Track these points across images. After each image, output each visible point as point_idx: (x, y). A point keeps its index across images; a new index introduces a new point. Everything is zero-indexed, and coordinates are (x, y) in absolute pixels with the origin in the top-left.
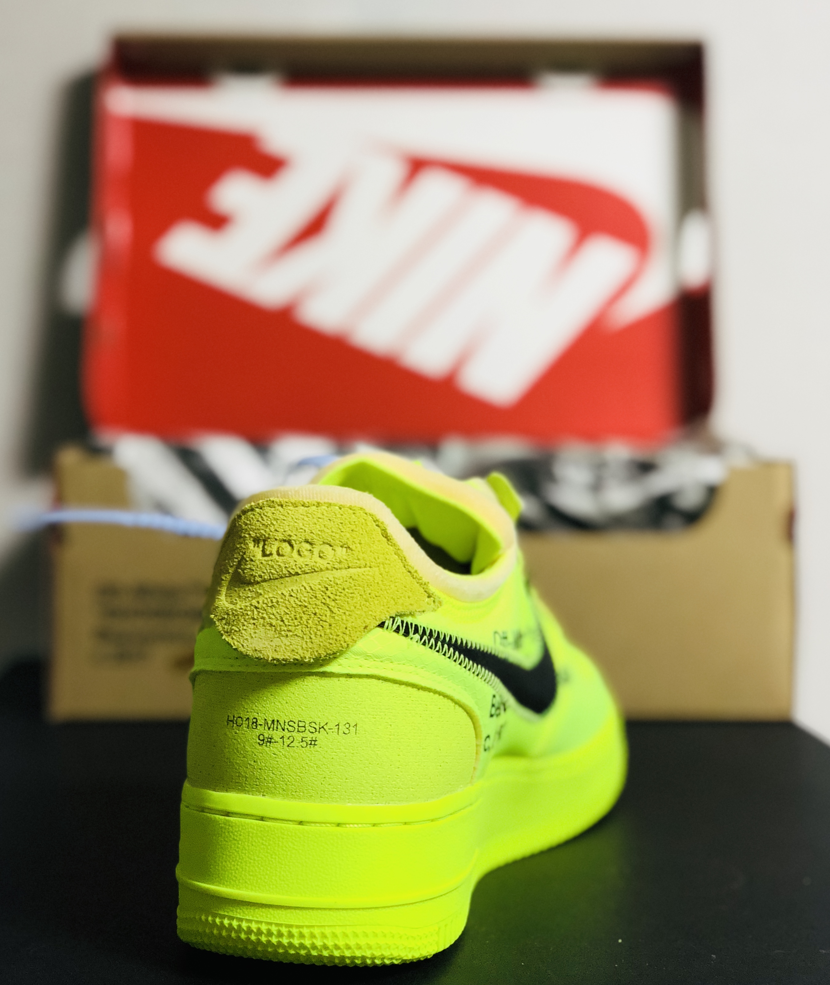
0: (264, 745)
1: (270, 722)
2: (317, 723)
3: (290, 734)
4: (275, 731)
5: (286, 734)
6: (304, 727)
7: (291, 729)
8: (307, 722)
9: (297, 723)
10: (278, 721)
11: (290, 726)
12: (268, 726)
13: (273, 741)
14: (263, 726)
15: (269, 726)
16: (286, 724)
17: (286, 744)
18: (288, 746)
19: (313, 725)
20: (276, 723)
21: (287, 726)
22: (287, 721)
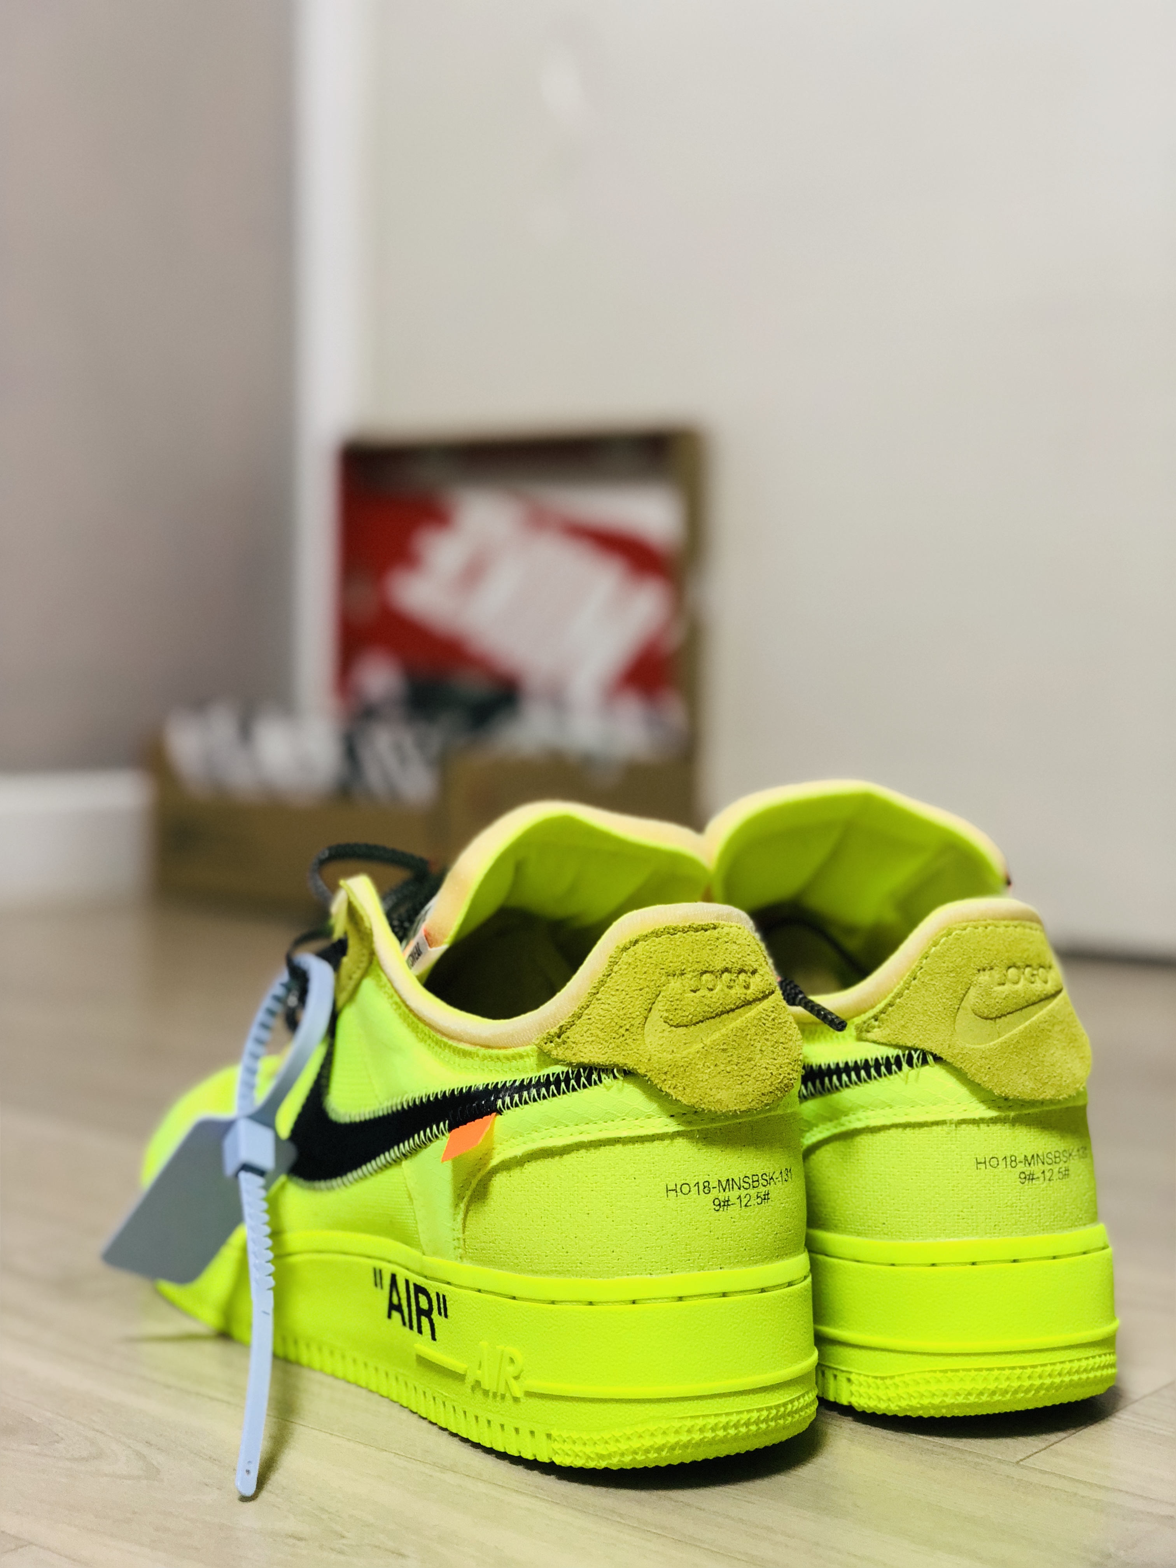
0: (721, 1209)
1: (724, 1184)
2: (768, 1175)
3: (746, 1192)
4: (731, 1192)
5: (743, 1192)
6: (758, 1181)
7: (746, 1186)
8: (760, 1175)
9: (751, 1177)
10: (733, 1179)
11: (747, 1183)
12: (722, 1187)
13: (729, 1203)
14: (718, 1188)
15: (724, 1187)
16: (741, 1181)
17: (743, 1204)
18: (746, 1206)
19: (764, 1177)
20: (731, 1182)
21: (742, 1184)
22: (742, 1178)
